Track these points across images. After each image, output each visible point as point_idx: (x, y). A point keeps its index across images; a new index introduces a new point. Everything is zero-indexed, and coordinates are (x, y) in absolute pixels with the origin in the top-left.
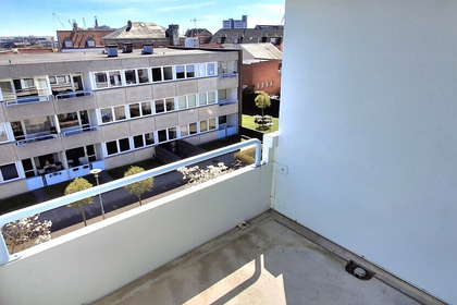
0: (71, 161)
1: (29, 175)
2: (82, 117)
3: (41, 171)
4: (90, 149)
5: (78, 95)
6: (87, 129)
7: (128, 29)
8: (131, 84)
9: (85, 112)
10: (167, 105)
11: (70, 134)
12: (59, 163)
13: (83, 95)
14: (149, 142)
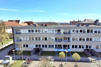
0: (64, 47)
1: (56, 48)
2: (68, 38)
3: (58, 48)
4: (68, 46)
5: (68, 34)
6: (69, 41)
7: (85, 21)
8: (81, 33)
9: (69, 37)
10: (90, 39)
11: (65, 42)
12: (62, 47)
13: (69, 34)
14: (83, 48)
